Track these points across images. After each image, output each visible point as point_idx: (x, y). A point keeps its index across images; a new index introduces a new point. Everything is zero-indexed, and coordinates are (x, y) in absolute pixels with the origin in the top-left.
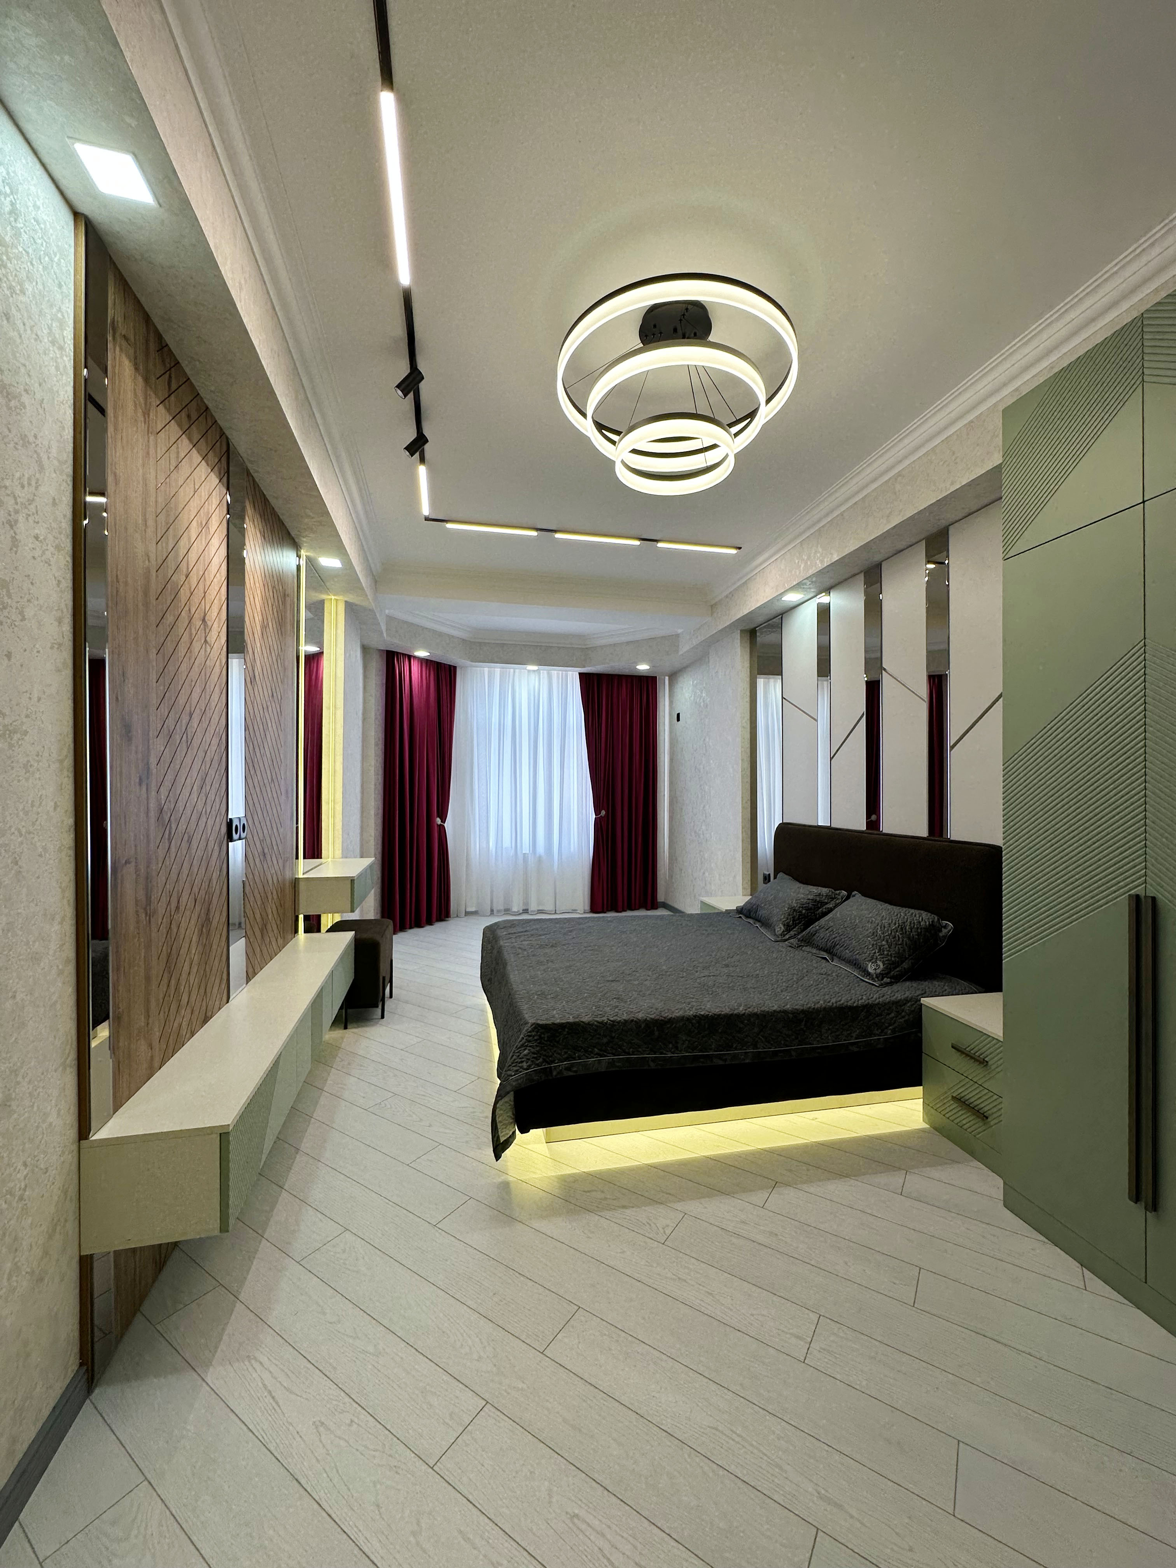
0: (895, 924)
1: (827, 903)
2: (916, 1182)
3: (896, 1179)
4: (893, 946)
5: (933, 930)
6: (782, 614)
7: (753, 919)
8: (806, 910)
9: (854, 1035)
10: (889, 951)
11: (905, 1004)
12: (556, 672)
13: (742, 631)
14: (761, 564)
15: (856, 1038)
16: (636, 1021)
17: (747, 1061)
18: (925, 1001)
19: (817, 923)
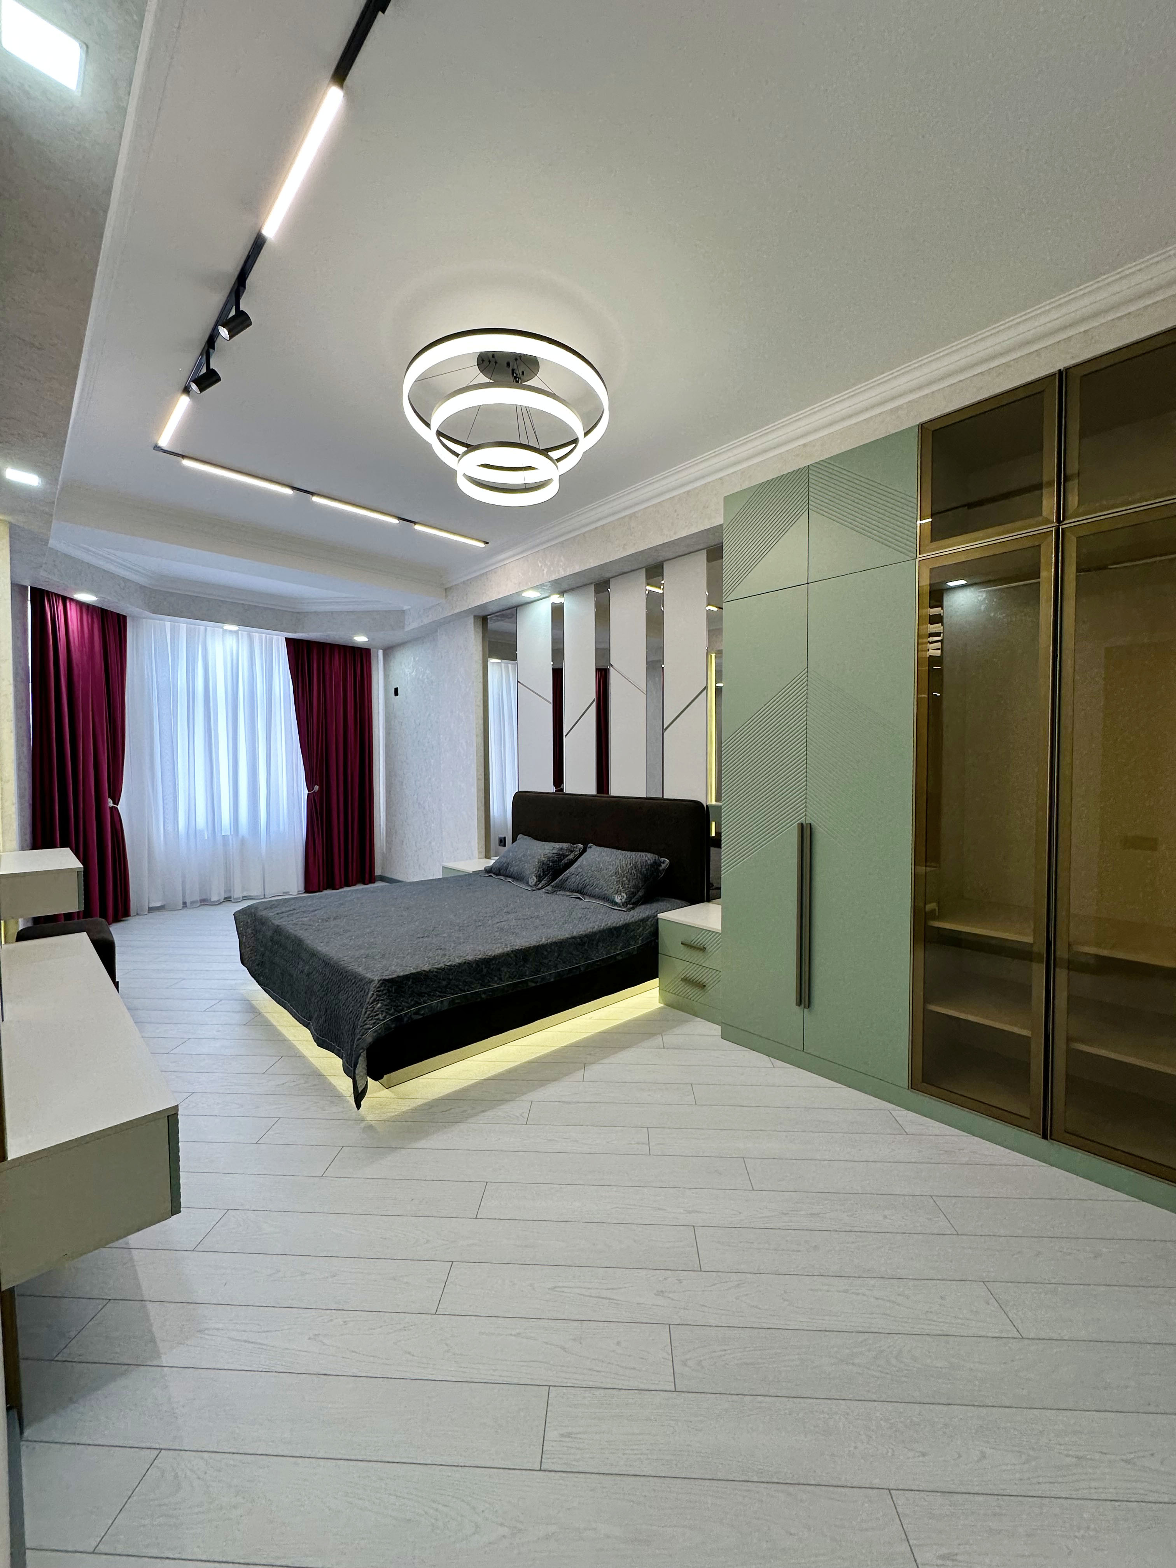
0: (630, 864)
1: (568, 855)
2: (670, 1038)
3: (658, 1041)
4: (631, 880)
5: (656, 864)
6: (519, 606)
7: (503, 876)
8: (552, 862)
9: (619, 948)
10: (628, 884)
11: (647, 920)
12: (259, 635)
13: (475, 616)
14: (503, 560)
15: (621, 950)
16: (468, 963)
17: (552, 980)
18: (660, 916)
19: (568, 871)
